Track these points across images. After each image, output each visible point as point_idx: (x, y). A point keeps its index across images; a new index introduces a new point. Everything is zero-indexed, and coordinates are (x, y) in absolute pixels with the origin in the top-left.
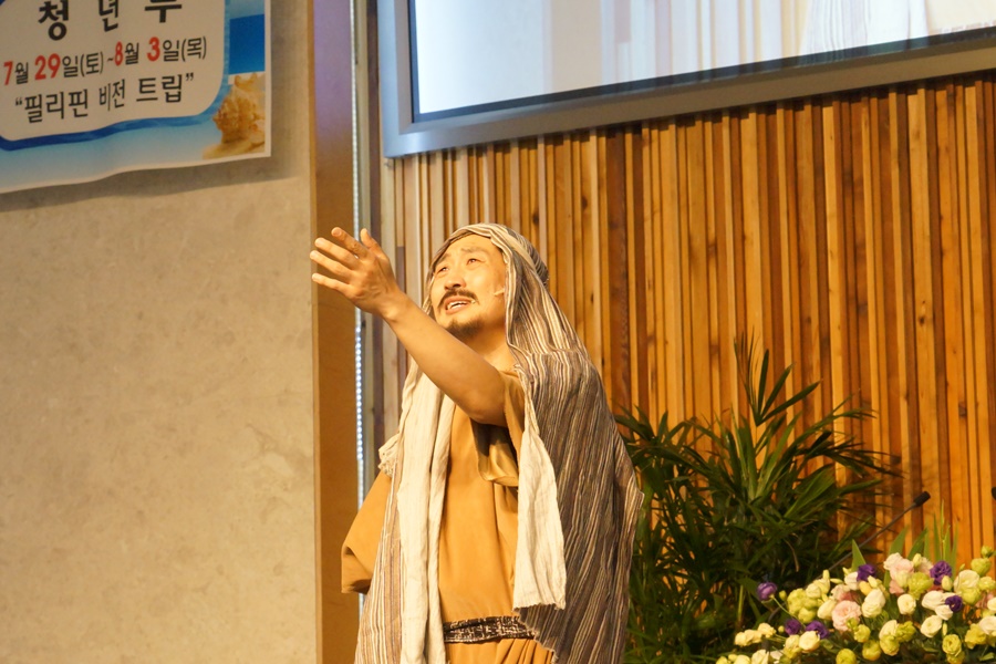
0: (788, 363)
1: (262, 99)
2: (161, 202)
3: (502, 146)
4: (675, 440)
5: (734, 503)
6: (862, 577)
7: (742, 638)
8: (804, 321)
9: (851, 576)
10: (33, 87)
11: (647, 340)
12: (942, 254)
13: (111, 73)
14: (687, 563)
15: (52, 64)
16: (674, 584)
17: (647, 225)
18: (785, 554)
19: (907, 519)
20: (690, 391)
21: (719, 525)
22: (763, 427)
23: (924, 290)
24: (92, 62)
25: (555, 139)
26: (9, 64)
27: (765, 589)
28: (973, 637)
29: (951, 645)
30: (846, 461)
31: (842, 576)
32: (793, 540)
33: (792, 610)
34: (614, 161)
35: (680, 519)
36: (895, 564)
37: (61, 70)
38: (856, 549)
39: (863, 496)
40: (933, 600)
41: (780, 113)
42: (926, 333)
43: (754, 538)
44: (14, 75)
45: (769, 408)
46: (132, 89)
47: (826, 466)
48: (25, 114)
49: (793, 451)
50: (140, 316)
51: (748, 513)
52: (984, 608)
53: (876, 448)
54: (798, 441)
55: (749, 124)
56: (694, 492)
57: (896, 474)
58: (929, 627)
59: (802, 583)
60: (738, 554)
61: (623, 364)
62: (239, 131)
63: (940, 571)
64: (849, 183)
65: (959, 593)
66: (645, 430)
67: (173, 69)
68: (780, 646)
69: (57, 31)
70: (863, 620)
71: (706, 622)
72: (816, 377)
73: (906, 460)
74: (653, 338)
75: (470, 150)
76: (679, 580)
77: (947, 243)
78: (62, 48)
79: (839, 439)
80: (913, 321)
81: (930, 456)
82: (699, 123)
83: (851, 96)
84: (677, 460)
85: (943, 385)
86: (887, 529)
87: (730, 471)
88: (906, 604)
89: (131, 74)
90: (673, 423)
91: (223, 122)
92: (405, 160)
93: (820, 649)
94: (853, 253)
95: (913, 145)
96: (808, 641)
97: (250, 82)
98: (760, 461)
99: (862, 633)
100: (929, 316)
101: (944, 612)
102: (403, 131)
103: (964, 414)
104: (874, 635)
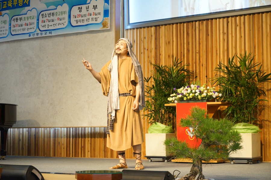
0: (179, 58)
1: (108, 21)
2: (94, 35)
3: (141, 28)
4: (163, 68)
5: (171, 77)
6: (188, 87)
7: (171, 95)
8: (181, 53)
9: (186, 87)
10: (77, 19)
11: (160, 55)
12: (200, 44)
13: (88, 17)
14: (164, 85)
15: (79, 15)
16: (162, 88)
17: (160, 39)
18: (178, 84)
19: (194, 80)
20: (165, 61)
21: (169, 80)
22: (175, 67)
23: (198, 49)
24: (85, 15)
25: (148, 27)
26: (74, 15)
27: (175, 89)
28: (202, 96)
29: (199, 97)
30: (186, 72)
31: (185, 87)
32: (179, 82)
33: (178, 92)
34: (156, 30)
35: (163, 79)
36: (192, 86)
37: (81, 16)
38: (187, 84)
39: (188, 76)
40: (197, 91)
41: (179, 24)
42: (198, 55)
43: (173, 82)
44: (74, 17)
45: (176, 64)
46: (91, 19)
47: (184, 72)
48: (76, 22)
49: (179, 70)
50: (91, 50)
51: (173, 78)
52: (204, 92)
53: (190, 70)
54: (180, 69)
55: (174, 26)
56: (165, 76)
57: (193, 73)
58: (196, 94)
59: (180, 88)
60: (171, 84)
61: (157, 58)
62: (105, 25)
63: (198, 87)
64: (188, 34)
65: (200, 90)
66: (159, 67)
67: (96, 16)
68: (176, 96)
69: (80, 11)
70: (188, 93)
71: (167, 93)
72: (182, 60)
73: (194, 72)
74: (161, 54)
75: (136, 28)
76: (163, 87)
77: (201, 42)
78: (81, 13)
79: (185, 69)
80: (196, 53)
81: (198, 71)
82: (167, 25)
83: (188, 22)
84: (163, 71)
85: (200, 62)
86: (191, 81)
87: (170, 73)
88: (193, 91)
89: (90, 17)
90: (163, 66)
91: (103, 24)
92: (128, 29)
93: (182, 97)
94: (188, 43)
95: (196, 29)
96: (180, 96)
97: (107, 19)
98: (174, 71)
99: (187, 95)
100: (198, 52)
101: (199, 92)
102: (127, 26)
103: (202, 66)
104: (189, 95)
